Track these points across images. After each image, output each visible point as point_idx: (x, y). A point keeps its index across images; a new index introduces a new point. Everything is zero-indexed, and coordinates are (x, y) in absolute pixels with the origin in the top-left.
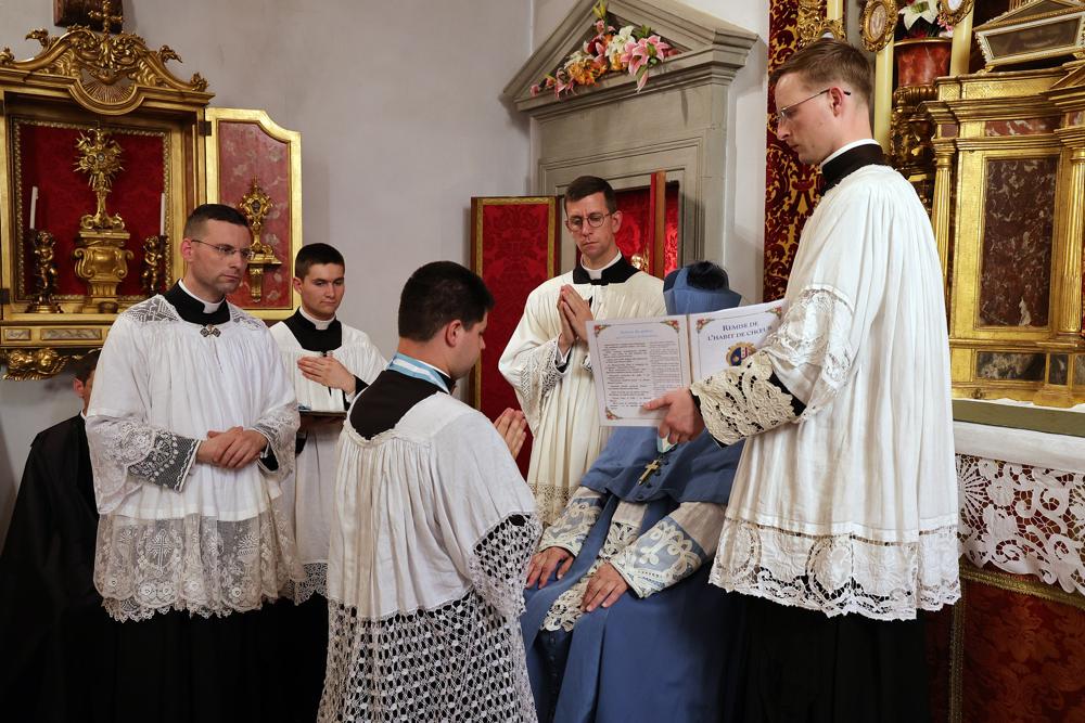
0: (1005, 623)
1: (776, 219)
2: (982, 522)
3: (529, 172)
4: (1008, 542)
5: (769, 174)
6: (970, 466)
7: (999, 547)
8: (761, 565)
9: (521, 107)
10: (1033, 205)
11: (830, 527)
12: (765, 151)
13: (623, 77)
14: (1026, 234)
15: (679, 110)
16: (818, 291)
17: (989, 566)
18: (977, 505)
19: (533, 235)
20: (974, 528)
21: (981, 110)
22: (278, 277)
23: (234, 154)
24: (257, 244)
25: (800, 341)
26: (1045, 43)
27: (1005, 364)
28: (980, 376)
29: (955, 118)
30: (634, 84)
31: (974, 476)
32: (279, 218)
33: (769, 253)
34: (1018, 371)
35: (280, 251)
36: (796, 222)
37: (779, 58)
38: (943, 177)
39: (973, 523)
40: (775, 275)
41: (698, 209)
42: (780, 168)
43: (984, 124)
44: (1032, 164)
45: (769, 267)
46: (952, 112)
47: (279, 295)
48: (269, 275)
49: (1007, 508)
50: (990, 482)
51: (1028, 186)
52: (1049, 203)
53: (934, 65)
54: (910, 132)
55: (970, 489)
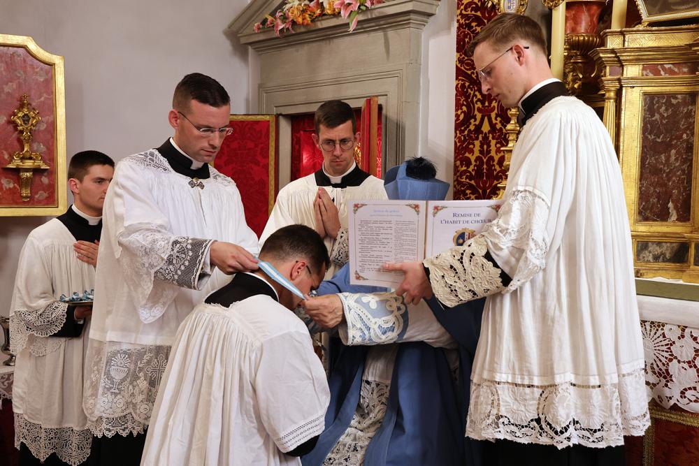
0: (688, 452)
1: (464, 136)
2: (668, 373)
3: (248, 94)
4: (690, 389)
5: (457, 101)
6: (657, 330)
7: (682, 393)
8: (500, 414)
9: (243, 41)
10: (678, 129)
11: (553, 378)
12: (454, 83)
13: (335, 19)
14: (673, 151)
15: (382, 49)
16: (522, 192)
17: (675, 408)
18: (664, 360)
19: (256, 146)
20: (661, 378)
21: (641, 56)
22: (45, 180)
23: (4, 73)
24: (27, 151)
25: (507, 229)
26: (688, 6)
27: (657, 250)
28: (639, 260)
29: (620, 61)
30: (347, 25)
31: (661, 338)
32: (45, 129)
33: (458, 163)
34: (668, 256)
35: (46, 157)
36: (480, 138)
37: (465, 9)
38: (610, 106)
39: (660, 374)
40: (464, 180)
41: (399, 128)
42: (467, 97)
43: (641, 67)
44: (677, 98)
45: (458, 174)
46: (618, 57)
47: (46, 195)
48: (37, 178)
49: (689, 362)
50: (674, 343)
51: (675, 114)
52: (691, 127)
53: (589, 19)
54: (573, 70)
55: (657, 348)
